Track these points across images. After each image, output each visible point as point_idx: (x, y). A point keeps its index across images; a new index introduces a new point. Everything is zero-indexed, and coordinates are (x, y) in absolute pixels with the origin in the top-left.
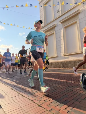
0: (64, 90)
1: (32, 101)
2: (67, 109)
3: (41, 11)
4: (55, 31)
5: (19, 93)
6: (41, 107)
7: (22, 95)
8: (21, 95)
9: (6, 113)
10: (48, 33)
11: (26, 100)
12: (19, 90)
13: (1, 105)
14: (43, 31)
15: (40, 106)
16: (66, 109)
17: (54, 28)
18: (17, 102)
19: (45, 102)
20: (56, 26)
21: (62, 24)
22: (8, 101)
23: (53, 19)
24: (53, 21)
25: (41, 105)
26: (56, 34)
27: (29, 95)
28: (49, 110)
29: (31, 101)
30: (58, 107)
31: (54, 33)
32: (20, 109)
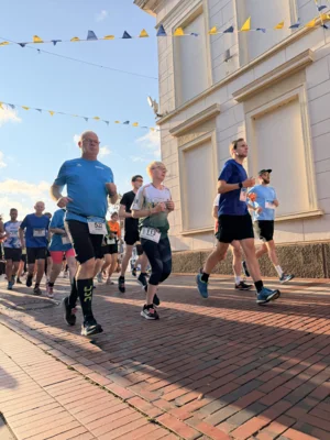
0: (246, 362)
1: (125, 401)
2: (258, 437)
3: (164, 55)
4: (214, 133)
5: (73, 369)
6: (157, 426)
7: (87, 379)
8: (81, 377)
10: (191, 137)
11: (100, 396)
12: (74, 358)
13: (5, 415)
14: (171, 131)
15: (153, 422)
16: (255, 434)
17: (210, 119)
18: (65, 402)
19: (172, 405)
20: (218, 113)
21: (242, 104)
22: (32, 397)
23: (207, 85)
24: (209, 94)
25: (157, 420)
26: (218, 142)
27: (112, 378)
28: (189, 437)
29: (119, 400)
30: (224, 428)
31: (209, 140)
32: (76, 432)
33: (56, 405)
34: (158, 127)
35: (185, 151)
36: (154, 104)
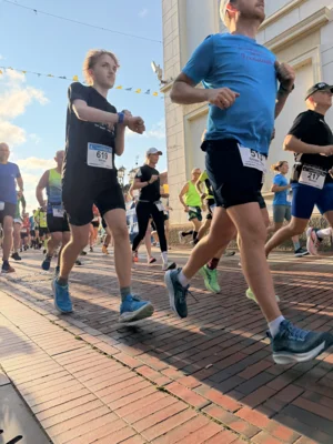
1: (133, 370)
3: (169, 16)
5: (80, 339)
6: (166, 394)
7: (95, 348)
8: (89, 347)
9: (34, 410)
11: (106, 365)
12: (81, 329)
13: (16, 382)
15: (162, 390)
16: (263, 403)
18: (74, 370)
19: (180, 374)
22: (39, 366)
25: (166, 388)
27: (120, 347)
28: (198, 404)
29: (127, 369)
32: (85, 400)
33: (66, 373)
34: (162, 95)
35: (191, 120)
36: (158, 69)
